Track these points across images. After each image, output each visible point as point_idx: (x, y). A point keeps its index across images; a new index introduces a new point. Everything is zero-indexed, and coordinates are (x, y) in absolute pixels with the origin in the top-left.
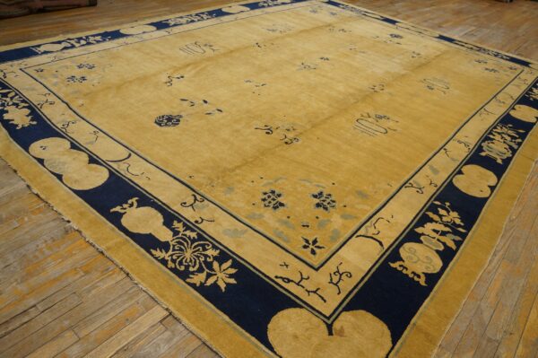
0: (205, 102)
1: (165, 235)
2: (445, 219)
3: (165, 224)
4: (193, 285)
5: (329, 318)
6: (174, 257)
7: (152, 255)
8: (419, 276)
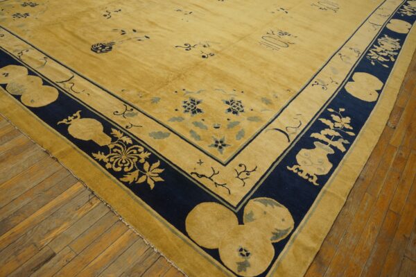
0: (135, 31)
1: (105, 141)
2: (337, 125)
3: (104, 131)
4: (126, 184)
5: (236, 208)
6: (112, 160)
7: (94, 158)
8: (312, 177)
